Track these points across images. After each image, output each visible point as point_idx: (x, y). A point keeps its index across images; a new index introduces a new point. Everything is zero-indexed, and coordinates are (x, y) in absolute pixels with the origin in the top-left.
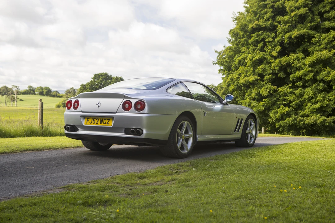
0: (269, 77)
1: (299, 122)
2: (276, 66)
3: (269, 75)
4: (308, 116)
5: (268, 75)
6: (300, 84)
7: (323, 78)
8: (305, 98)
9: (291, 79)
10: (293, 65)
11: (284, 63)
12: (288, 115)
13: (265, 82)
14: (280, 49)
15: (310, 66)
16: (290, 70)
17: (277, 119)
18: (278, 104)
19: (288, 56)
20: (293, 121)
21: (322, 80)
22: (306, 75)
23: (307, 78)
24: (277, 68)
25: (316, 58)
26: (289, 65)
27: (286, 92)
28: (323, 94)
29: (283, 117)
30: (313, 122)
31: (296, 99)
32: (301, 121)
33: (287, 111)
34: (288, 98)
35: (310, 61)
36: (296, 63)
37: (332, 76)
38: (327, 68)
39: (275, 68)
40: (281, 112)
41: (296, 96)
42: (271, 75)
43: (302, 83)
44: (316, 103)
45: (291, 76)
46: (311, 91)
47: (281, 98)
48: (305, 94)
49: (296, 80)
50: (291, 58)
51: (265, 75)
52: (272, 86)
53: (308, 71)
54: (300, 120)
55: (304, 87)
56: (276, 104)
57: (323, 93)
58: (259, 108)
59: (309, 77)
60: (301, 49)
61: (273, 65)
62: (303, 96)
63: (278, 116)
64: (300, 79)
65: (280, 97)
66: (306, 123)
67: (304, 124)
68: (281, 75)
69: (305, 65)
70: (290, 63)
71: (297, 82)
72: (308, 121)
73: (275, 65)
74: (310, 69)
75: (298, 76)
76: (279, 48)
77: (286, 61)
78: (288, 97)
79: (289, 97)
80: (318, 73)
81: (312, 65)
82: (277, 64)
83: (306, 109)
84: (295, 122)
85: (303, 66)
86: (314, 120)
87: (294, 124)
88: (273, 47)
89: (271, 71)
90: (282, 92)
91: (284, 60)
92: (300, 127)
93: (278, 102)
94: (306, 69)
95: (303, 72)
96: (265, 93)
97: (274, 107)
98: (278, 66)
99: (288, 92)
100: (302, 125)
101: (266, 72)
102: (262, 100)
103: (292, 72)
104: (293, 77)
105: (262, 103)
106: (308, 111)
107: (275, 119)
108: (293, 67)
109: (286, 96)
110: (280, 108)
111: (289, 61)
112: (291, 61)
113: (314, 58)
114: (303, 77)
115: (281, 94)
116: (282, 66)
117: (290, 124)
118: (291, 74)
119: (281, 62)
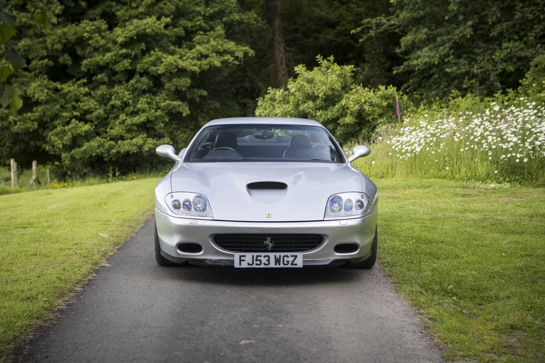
0: (42, 64)
1: (109, 150)
2: (57, 43)
3: (43, 58)
4: (122, 138)
5: (39, 60)
6: (102, 79)
7: (148, 68)
8: (113, 106)
9: (85, 67)
10: (90, 42)
11: (72, 39)
12: (87, 137)
13: (33, 73)
14: (61, 10)
15: (124, 45)
16: (81, 52)
17: (64, 146)
18: (63, 117)
20: (99, 147)
21: (145, 73)
22: (116, 62)
23: (119, 67)
24: (59, 47)
25: (136, 31)
26: (81, 41)
27: (78, 94)
28: (147, 98)
29: (76, 142)
30: (136, 150)
31: (98, 107)
32: (111, 147)
33: (86, 132)
34: (83, 106)
35: (125, 37)
36: (96, 38)
37: (165, 65)
38: (154, 51)
39: (53, 46)
40: (73, 132)
41: (96, 101)
42: (46, 60)
43: (106, 76)
44: (135, 113)
45: (85, 62)
46: (127, 93)
47: (69, 105)
48: (113, 98)
49: (93, 69)
50: (85, 28)
51: (32, 59)
52: (51, 82)
53: (121, 55)
54: (110, 145)
55: (111, 84)
56: (60, 117)
57: (147, 95)
58: (28, 126)
59: (124, 66)
60: (98, 10)
61: (49, 40)
62: (110, 99)
63: (67, 138)
64: (101, 68)
65: (67, 103)
66: (122, 151)
67: (118, 152)
68: (66, 59)
69: (115, 43)
70: (83, 37)
71: (97, 75)
72: (125, 146)
73: (54, 40)
74: (124, 51)
75: (101, 63)
76: (60, 7)
77: (76, 33)
78: (81, 102)
79: (84, 104)
80: (135, 59)
81: (129, 43)
82: (57, 39)
83: (115, 125)
84: (102, 150)
85: (110, 45)
86: (137, 146)
87: (100, 154)
88: (46, 4)
89: (45, 53)
90: (70, 94)
91: (71, 31)
92: (109, 160)
93: (63, 112)
94: (116, 51)
95: (112, 56)
96: (41, 96)
97: (56, 122)
98: (60, 42)
99: (81, 93)
100: (113, 156)
101: (36, 54)
102: (33, 108)
103: (86, 56)
104: (90, 65)
105: (33, 114)
106: (122, 129)
107: (61, 146)
108: (89, 45)
109: (78, 101)
110: (71, 126)
111: (83, 35)
112: (85, 34)
113: (133, 32)
114: (110, 66)
115: (68, 97)
116: (69, 41)
117: (94, 155)
118: (84, 58)
119: (67, 35)
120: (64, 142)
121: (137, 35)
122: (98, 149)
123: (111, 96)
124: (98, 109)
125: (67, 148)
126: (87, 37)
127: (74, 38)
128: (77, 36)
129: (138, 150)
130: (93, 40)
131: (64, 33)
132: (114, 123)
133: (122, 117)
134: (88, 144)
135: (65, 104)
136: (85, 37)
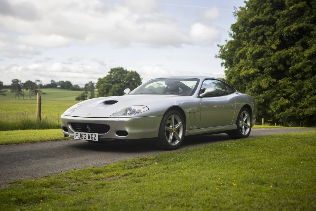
0: (269, 70)
1: (298, 113)
2: (276, 59)
3: (269, 67)
4: (307, 107)
5: (268, 68)
6: (299, 76)
8: (304, 90)
9: (290, 71)
11: (283, 57)
12: (288, 106)
13: (265, 75)
15: (309, 58)
16: (289, 63)
18: (277, 96)
19: (287, 49)
20: (293, 112)
22: (304, 67)
23: (306, 70)
24: (276, 61)
25: (315, 50)
26: (288, 57)
29: (282, 109)
30: (312, 113)
32: (300, 112)
33: (286, 103)
34: (288, 91)
35: (309, 54)
36: (295, 55)
39: (274, 60)
40: (281, 104)
41: (295, 88)
42: (271, 68)
43: (301, 75)
45: (291, 68)
46: (310, 83)
48: (304, 86)
49: (295, 72)
50: (290, 51)
51: (265, 68)
52: (272, 79)
53: (307, 64)
54: (299, 111)
55: (303, 79)
56: (276, 96)
58: (260, 100)
59: (308, 69)
60: (299, 42)
61: (272, 58)
63: (278, 107)
64: (299, 71)
65: (280, 89)
66: (305, 114)
67: (303, 115)
68: (281, 67)
69: (304, 57)
70: (289, 55)
71: (296, 74)
72: (307, 112)
73: (274, 58)
74: (309, 61)
75: (297, 68)
76: (279, 41)
77: (285, 54)
78: (287, 89)
79: (288, 89)
81: (311, 57)
82: (276, 57)
83: (305, 100)
84: (294, 113)
85: (302, 58)
86: (313, 112)
87: (293, 115)
88: (273, 40)
89: (270, 64)
90: (282, 85)
91: (283, 52)
92: (299, 119)
93: (278, 94)
94: (305, 61)
95: (302, 64)
96: (265, 86)
97: (274, 99)
98: (277, 58)
99: (287, 85)
100: (302, 116)
101: (266, 65)
102: (262, 92)
103: (291, 65)
104: (293, 69)
105: (262, 95)
106: (307, 103)
107: (275, 111)
108: (292, 59)
109: (285, 87)
110: (280, 100)
111: (288, 54)
112: (290, 54)
113: (313, 51)
114: (302, 69)
115: (281, 86)
116: (281, 59)
117: (290, 116)
118: (290, 66)
119: (280, 55)
120: (277, 109)
122: (292, 113)
123: (303, 85)
124: (296, 92)
125: (278, 112)
126: (291, 55)
127: (284, 56)
128: (285, 55)
129: (313, 114)
130: (293, 56)
131: (279, 54)
132: (304, 100)
133: (308, 96)
134: (288, 110)
135: (279, 90)
136: (290, 55)
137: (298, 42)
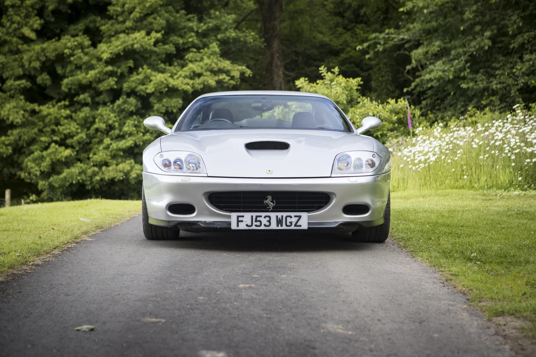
0: (19, 85)
1: (91, 177)
2: (34, 60)
3: (19, 78)
4: (106, 164)
5: (15, 80)
6: (85, 99)
7: (136, 87)
8: (97, 130)
9: (66, 87)
10: (72, 59)
11: (52, 55)
12: (68, 163)
13: (8, 94)
14: (40, 24)
15: (109, 62)
16: (62, 70)
17: (42, 173)
18: (41, 141)
19: (59, 39)
20: (80, 173)
21: (132, 93)
22: (100, 81)
23: (103, 86)
24: (37, 64)
25: (123, 46)
26: (62, 59)
27: (59, 116)
28: (135, 120)
29: (56, 167)
30: (122, 176)
31: (79, 131)
32: (95, 174)
33: (66, 157)
34: (63, 130)
35: (111, 53)
36: (78, 55)
37: (155, 84)
38: (143, 69)
39: (30, 63)
40: (53, 157)
41: (78, 124)
42: (23, 81)
43: (89, 96)
44: (121, 137)
45: (66, 81)
46: (112, 115)
47: (48, 129)
48: (97, 120)
49: (75, 89)
50: (66, 44)
51: (7, 79)
52: (28, 103)
53: (106, 73)
54: (93, 172)
55: (95, 105)
56: (37, 142)
57: (135, 117)
58: (2, 150)
59: (109, 85)
60: (81, 26)
61: (26, 57)
62: (93, 122)
63: (45, 165)
64: (83, 88)
65: (45, 126)
66: (107, 178)
67: (102, 180)
68: (44, 78)
69: (99, 59)
70: (63, 54)
71: (79, 95)
72: (110, 173)
73: (31, 57)
74: (110, 68)
75: (84, 82)
76: (39, 22)
77: (56, 50)
78: (61, 125)
79: (64, 127)
80: (122, 78)
81: (114, 60)
82: (35, 55)
83: (99, 151)
84: (83, 177)
85: (94, 62)
86: (123, 172)
87: (81, 181)
88: (23, 18)
89: (20, 71)
90: (49, 117)
91: (51, 47)
92: (92, 188)
93: (42, 136)
94: (101, 68)
95: (96, 74)
96: (16, 118)
97: (33, 147)
98: (38, 59)
99: (62, 116)
100: (97, 183)
101: (11, 73)
102: (7, 132)
103: (67, 75)
104: (71, 84)
105: (7, 138)
106: (106, 155)
107: (38, 173)
108: (70, 62)
109: (57, 123)
110: (49, 151)
111: (63, 51)
112: (66, 51)
113: (119, 48)
114: (94, 85)
115: (47, 120)
116: (48, 59)
117: (74, 182)
118: (64, 76)
119: (46, 51)
120: (42, 169)
121: (124, 50)
122: (79, 176)
123: (94, 118)
124: (80, 133)
125: (45, 175)
126: (68, 53)
127: (54, 54)
128: (57, 52)
129: (124, 177)
130: (75, 57)
131: (43, 50)
132: (97, 148)
133: (107, 141)
134: (68, 170)
135: (44, 127)
136: (66, 53)
137: (76, 27)
